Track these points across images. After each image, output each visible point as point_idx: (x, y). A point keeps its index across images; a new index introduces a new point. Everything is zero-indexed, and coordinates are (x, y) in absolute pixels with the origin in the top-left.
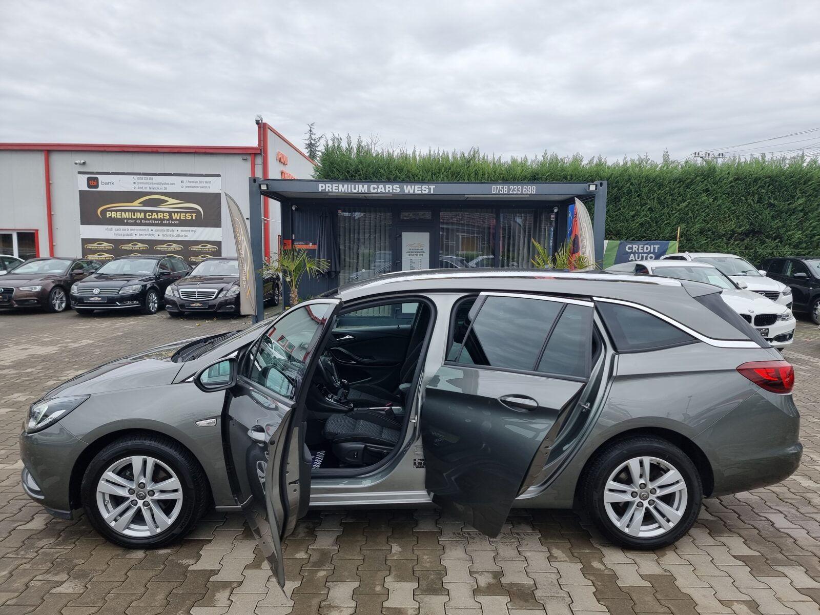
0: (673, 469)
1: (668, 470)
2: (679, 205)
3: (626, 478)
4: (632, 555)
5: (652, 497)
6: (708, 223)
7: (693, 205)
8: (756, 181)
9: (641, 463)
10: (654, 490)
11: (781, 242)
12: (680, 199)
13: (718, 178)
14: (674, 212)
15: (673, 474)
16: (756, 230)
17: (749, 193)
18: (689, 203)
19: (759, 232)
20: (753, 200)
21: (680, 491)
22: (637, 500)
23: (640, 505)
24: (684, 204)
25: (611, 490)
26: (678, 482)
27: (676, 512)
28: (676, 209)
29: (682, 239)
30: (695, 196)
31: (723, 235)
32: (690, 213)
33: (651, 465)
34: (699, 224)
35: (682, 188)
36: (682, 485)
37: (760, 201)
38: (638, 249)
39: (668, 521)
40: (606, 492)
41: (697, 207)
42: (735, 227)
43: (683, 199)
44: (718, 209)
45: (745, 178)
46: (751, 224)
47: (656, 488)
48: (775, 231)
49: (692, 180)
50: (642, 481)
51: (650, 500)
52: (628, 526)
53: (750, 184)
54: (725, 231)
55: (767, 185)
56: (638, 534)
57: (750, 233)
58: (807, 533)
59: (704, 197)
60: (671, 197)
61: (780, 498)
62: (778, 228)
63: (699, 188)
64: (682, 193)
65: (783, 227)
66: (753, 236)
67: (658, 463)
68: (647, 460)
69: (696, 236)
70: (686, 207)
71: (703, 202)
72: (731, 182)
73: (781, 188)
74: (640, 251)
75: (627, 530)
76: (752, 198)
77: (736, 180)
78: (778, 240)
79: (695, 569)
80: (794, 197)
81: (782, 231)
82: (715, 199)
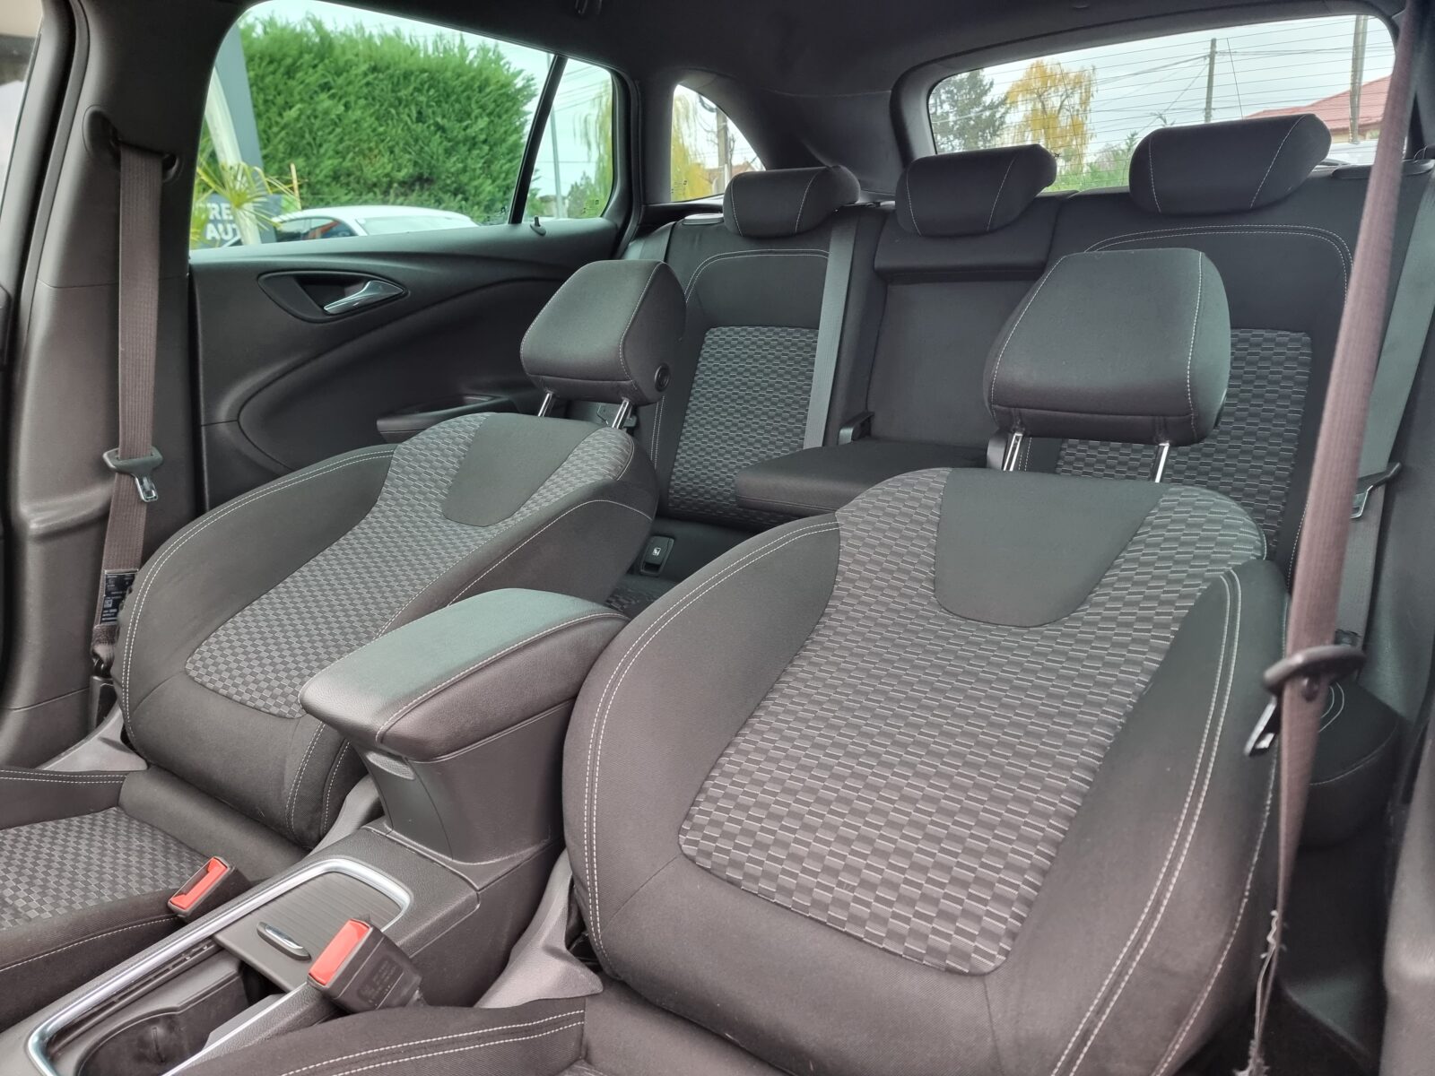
2: (280, 115)
6: (344, 158)
7: (309, 118)
8: (407, 76)
11: (466, 199)
12: (280, 100)
13: (341, 63)
14: (275, 129)
16: (426, 175)
17: (400, 100)
18: (301, 112)
19: (429, 181)
20: (409, 116)
24: (293, 113)
28: (277, 123)
29: (302, 191)
30: (306, 98)
31: (375, 185)
32: (307, 135)
34: (329, 158)
35: (279, 75)
37: (420, 118)
38: (220, 213)
41: (317, 123)
42: (393, 168)
43: (286, 103)
44: (356, 130)
45: (388, 68)
46: (416, 164)
48: (453, 179)
49: (294, 63)
53: (398, 83)
54: (377, 177)
55: (426, 86)
57: (413, 184)
59: (324, 101)
60: (262, 96)
62: (458, 173)
63: (313, 78)
64: (281, 87)
65: (465, 170)
66: (422, 188)
69: (328, 185)
70: (297, 119)
71: (326, 112)
72: (365, 75)
73: (448, 96)
74: (225, 217)
76: (407, 110)
77: (374, 69)
78: (460, 197)
80: (469, 115)
81: (464, 178)
82: (347, 106)
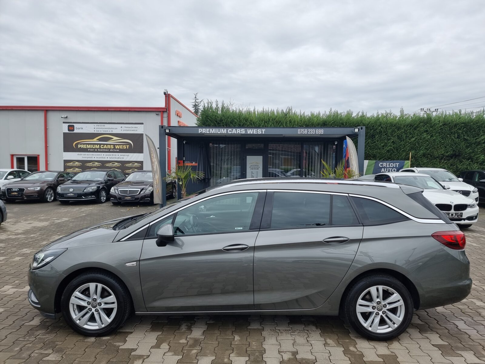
0: (396, 293)
1: (393, 294)
2: (410, 140)
3: (369, 298)
4: (373, 344)
5: (384, 309)
6: (428, 150)
7: (419, 140)
8: (456, 125)
9: (378, 290)
10: (385, 305)
11: (472, 161)
12: (411, 136)
13: (433, 124)
14: (407, 144)
15: (396, 296)
16: (457, 154)
17: (452, 133)
18: (416, 139)
19: (459, 155)
20: (454, 137)
21: (401, 306)
22: (376, 311)
23: (377, 314)
24: (413, 139)
25: (360, 305)
26: (399, 301)
27: (398, 318)
28: (408, 142)
29: (412, 159)
30: (419, 134)
31: (437, 157)
32: (417, 144)
33: (383, 290)
34: (423, 151)
35: (412, 130)
36: (402, 302)
37: (458, 137)
38: (386, 166)
39: (394, 323)
40: (358, 306)
41: (421, 141)
42: (444, 152)
44: (434, 142)
45: (449, 124)
46: (454, 151)
47: (386, 304)
48: (468, 155)
49: (418, 125)
50: (378, 300)
51: (383, 311)
52: (371, 326)
53: (452, 128)
54: (438, 155)
55: (463, 128)
56: (377, 330)
57: (453, 156)
58: (477, 332)
59: (425, 135)
60: (405, 135)
61: (463, 312)
62: (470, 153)
63: (423, 129)
64: (412, 132)
65: (473, 152)
66: (455, 158)
67: (387, 290)
68: (381, 288)
69: (421, 158)
70: (414, 141)
71: (425, 138)
72: (441, 126)
73: (471, 130)
74: (387, 166)
75: (370, 329)
76: (453, 135)
77: (444, 125)
78: (470, 160)
79: (409, 352)
80: (478, 135)
81: (472, 155)
82: (432, 136)
